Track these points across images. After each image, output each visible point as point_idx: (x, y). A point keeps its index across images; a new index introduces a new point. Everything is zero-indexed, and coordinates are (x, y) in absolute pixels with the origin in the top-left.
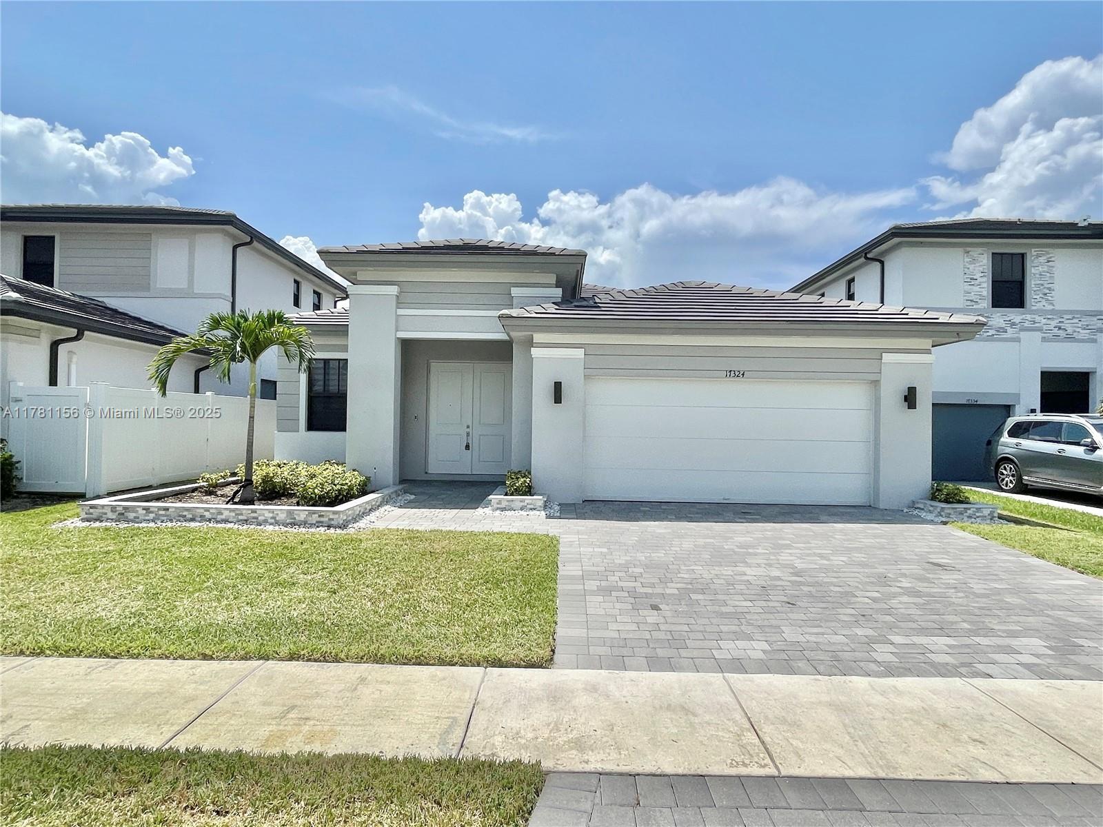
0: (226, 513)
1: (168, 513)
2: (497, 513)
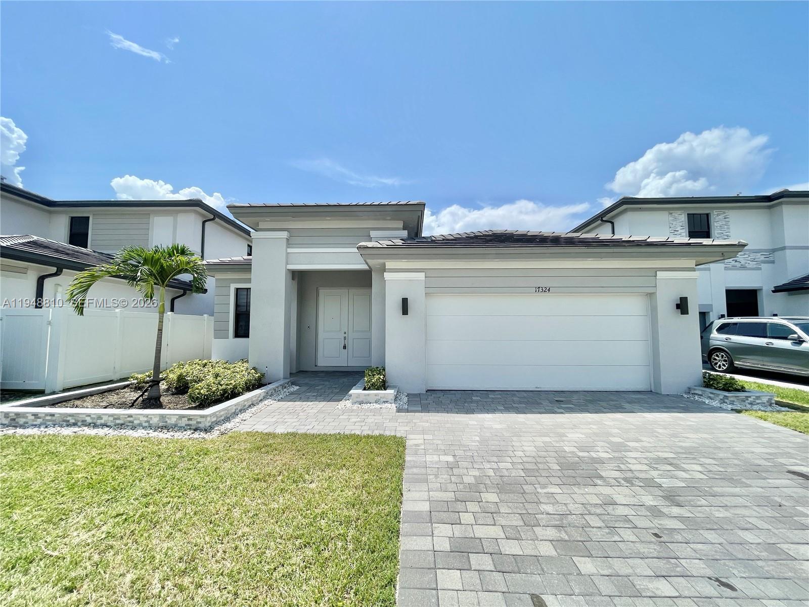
2: (356, 407)
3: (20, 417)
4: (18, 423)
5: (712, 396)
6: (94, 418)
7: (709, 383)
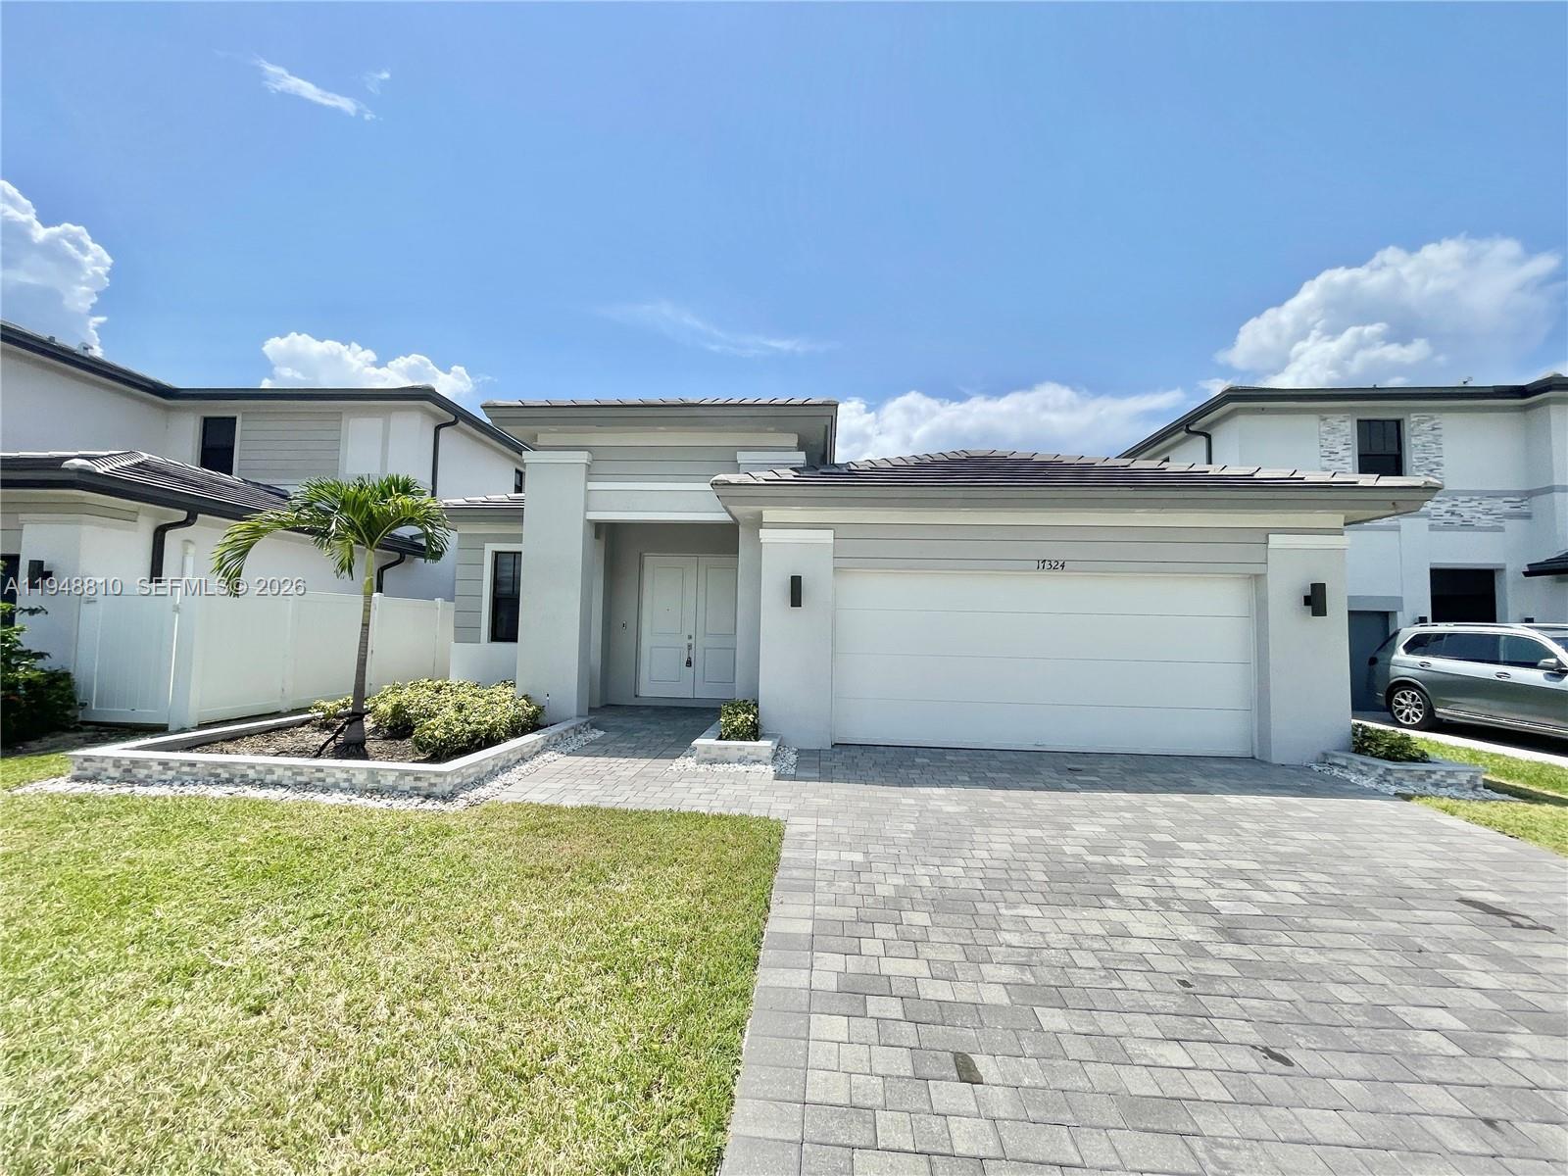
0: (279, 772)
1: (195, 770)
2: (702, 768)
3: (139, 767)
4: (135, 776)
5: (1364, 768)
6: (261, 772)
7: (1363, 744)
